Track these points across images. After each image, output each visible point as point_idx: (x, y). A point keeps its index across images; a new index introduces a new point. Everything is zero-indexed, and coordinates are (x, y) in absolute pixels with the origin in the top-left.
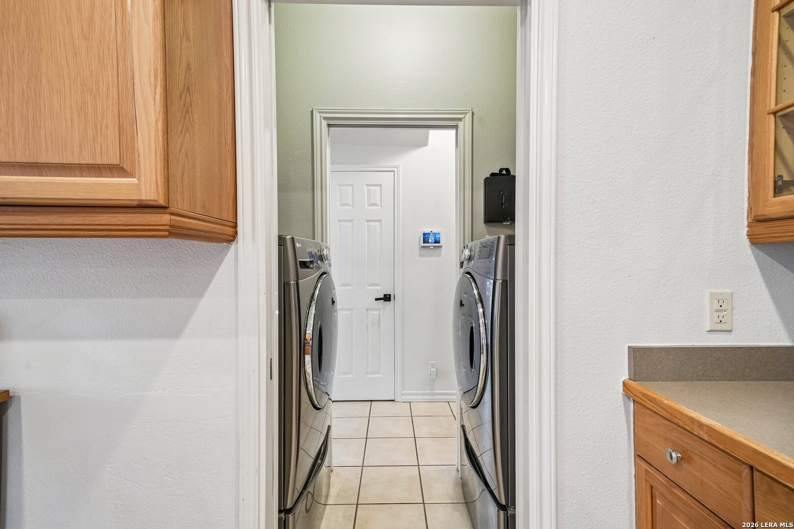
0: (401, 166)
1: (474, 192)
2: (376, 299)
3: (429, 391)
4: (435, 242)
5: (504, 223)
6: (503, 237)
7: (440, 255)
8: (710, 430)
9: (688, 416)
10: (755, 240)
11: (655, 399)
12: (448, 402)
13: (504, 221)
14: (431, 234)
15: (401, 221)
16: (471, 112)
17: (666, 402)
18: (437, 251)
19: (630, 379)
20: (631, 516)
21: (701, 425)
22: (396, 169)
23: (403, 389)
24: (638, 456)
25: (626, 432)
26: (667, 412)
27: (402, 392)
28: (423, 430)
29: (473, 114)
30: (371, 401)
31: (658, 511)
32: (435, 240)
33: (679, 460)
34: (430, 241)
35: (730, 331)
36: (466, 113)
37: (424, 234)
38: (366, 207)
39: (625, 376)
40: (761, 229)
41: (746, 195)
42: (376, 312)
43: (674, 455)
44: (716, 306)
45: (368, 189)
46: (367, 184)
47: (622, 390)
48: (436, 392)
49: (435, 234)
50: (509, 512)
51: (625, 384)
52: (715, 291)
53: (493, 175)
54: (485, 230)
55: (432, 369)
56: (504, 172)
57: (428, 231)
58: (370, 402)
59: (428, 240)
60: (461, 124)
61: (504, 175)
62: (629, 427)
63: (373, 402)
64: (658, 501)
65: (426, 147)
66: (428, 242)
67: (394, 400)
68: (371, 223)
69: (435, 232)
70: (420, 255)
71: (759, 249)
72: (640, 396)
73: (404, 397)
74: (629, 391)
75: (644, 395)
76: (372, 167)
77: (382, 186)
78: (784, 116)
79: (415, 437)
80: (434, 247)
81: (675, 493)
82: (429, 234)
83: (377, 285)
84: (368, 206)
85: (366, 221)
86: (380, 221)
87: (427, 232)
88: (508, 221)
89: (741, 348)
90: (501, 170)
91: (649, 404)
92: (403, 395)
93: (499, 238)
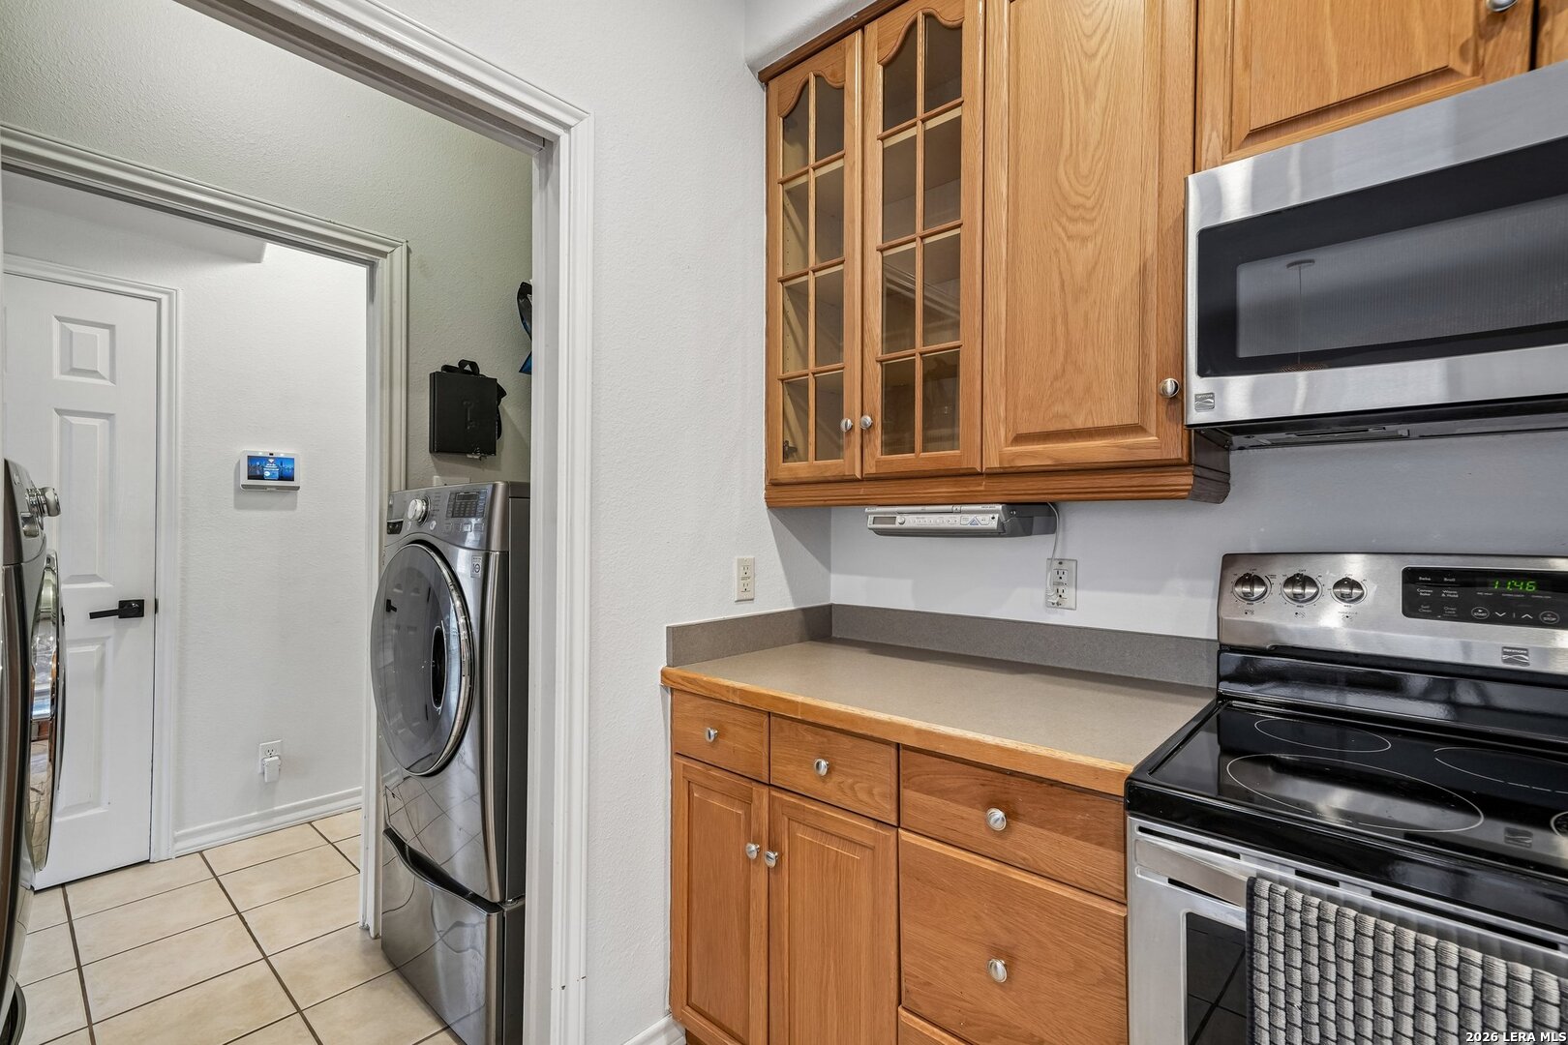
0: (180, 293)
1: (410, 395)
2: (93, 615)
3: (258, 810)
4: (281, 478)
5: (469, 456)
6: (501, 485)
7: (293, 507)
8: (743, 693)
9: (723, 686)
10: (772, 505)
11: (694, 679)
12: (310, 823)
13: (471, 453)
14: (271, 461)
15: (180, 424)
16: (405, 245)
17: (705, 679)
18: (287, 498)
19: (668, 666)
20: (666, 832)
21: (735, 690)
22: (165, 298)
23: (179, 825)
24: (677, 753)
25: (663, 733)
26: (706, 689)
27: (177, 833)
28: (253, 893)
29: (409, 250)
30: (63, 885)
31: (695, 805)
32: (280, 472)
33: (717, 736)
34: (267, 474)
35: (752, 600)
36: (395, 246)
37: (251, 459)
38: (56, 375)
39: (663, 664)
40: (776, 492)
41: (764, 457)
42: (93, 648)
43: (712, 732)
44: (742, 575)
45: (63, 330)
46: (58, 315)
47: (660, 681)
48: (276, 808)
49: (280, 461)
50: (506, 910)
51: (663, 673)
52: (741, 557)
53: (446, 368)
54: (432, 464)
55: (267, 760)
56: (468, 368)
57: (261, 451)
58: (59, 891)
59: (263, 471)
60: (383, 264)
61: (467, 372)
62: (666, 725)
63: (67, 888)
64: (695, 795)
65: (257, 265)
66: (262, 477)
67: (148, 861)
68: (75, 420)
69: (282, 455)
70: (238, 506)
71: (774, 513)
72: (680, 681)
73: (180, 845)
74: (668, 679)
75: (684, 678)
76: (77, 276)
77: (117, 328)
78: (788, 383)
79: (238, 913)
80: (278, 488)
81: (712, 776)
82: (264, 459)
83: (94, 578)
84: (62, 373)
85: (57, 410)
86: (108, 416)
87: (260, 454)
88: (476, 453)
89: (760, 616)
90: (463, 363)
91: (689, 688)
92: (176, 840)
93: (495, 487)
